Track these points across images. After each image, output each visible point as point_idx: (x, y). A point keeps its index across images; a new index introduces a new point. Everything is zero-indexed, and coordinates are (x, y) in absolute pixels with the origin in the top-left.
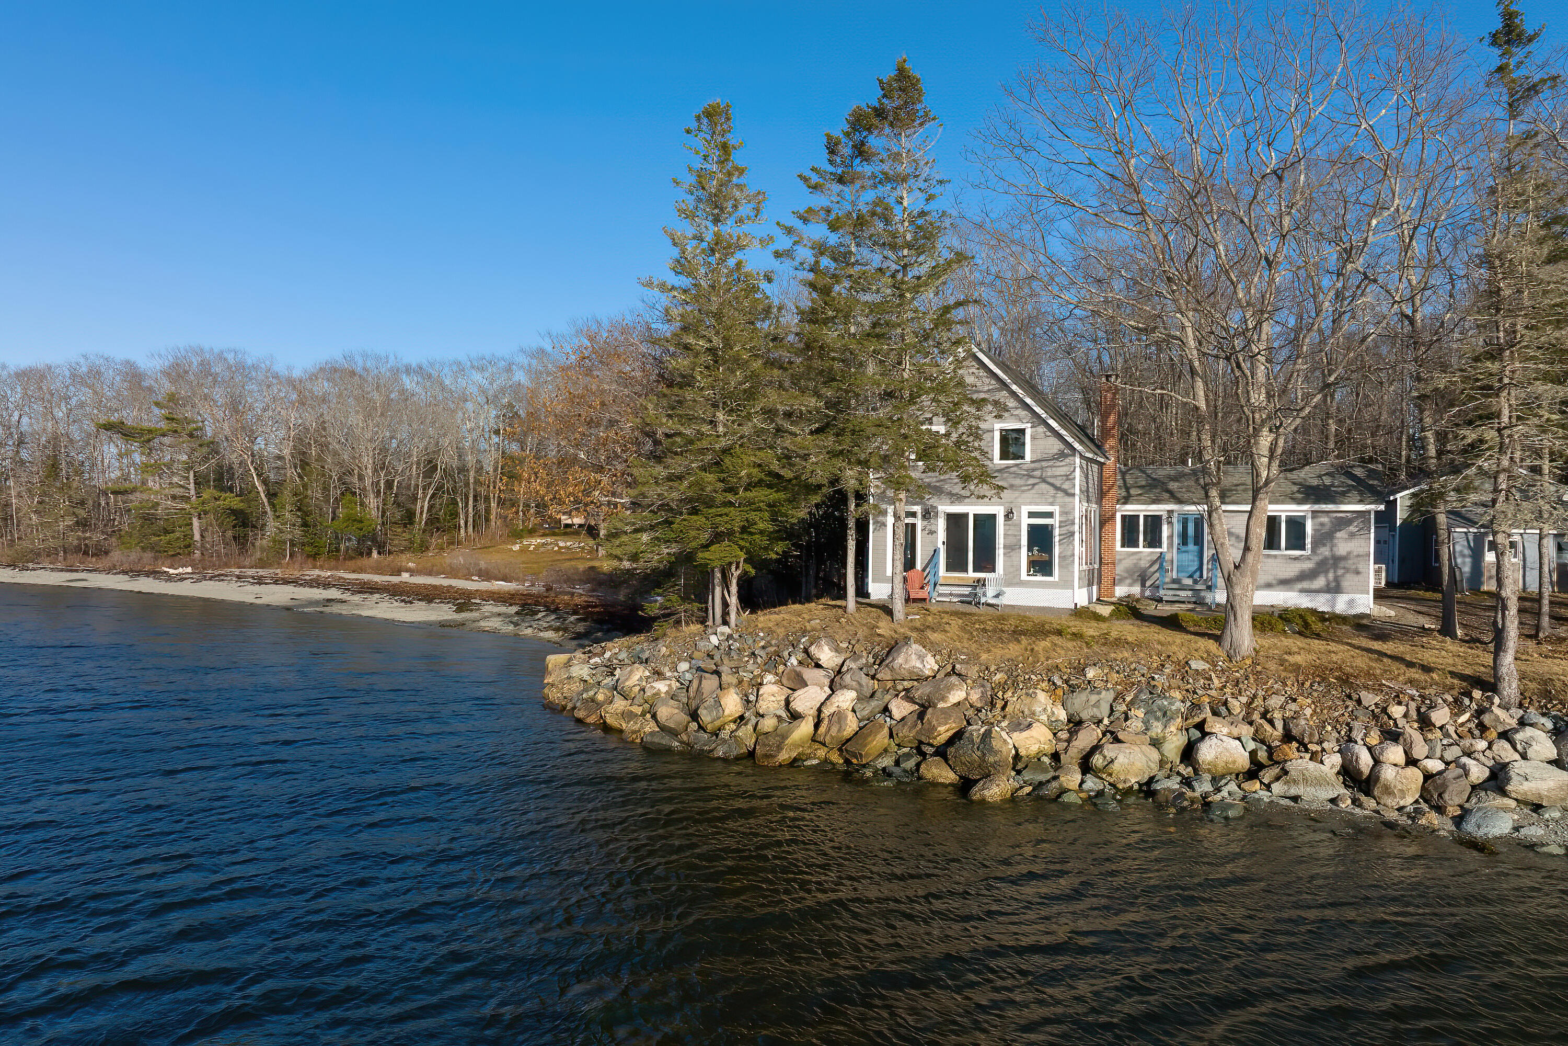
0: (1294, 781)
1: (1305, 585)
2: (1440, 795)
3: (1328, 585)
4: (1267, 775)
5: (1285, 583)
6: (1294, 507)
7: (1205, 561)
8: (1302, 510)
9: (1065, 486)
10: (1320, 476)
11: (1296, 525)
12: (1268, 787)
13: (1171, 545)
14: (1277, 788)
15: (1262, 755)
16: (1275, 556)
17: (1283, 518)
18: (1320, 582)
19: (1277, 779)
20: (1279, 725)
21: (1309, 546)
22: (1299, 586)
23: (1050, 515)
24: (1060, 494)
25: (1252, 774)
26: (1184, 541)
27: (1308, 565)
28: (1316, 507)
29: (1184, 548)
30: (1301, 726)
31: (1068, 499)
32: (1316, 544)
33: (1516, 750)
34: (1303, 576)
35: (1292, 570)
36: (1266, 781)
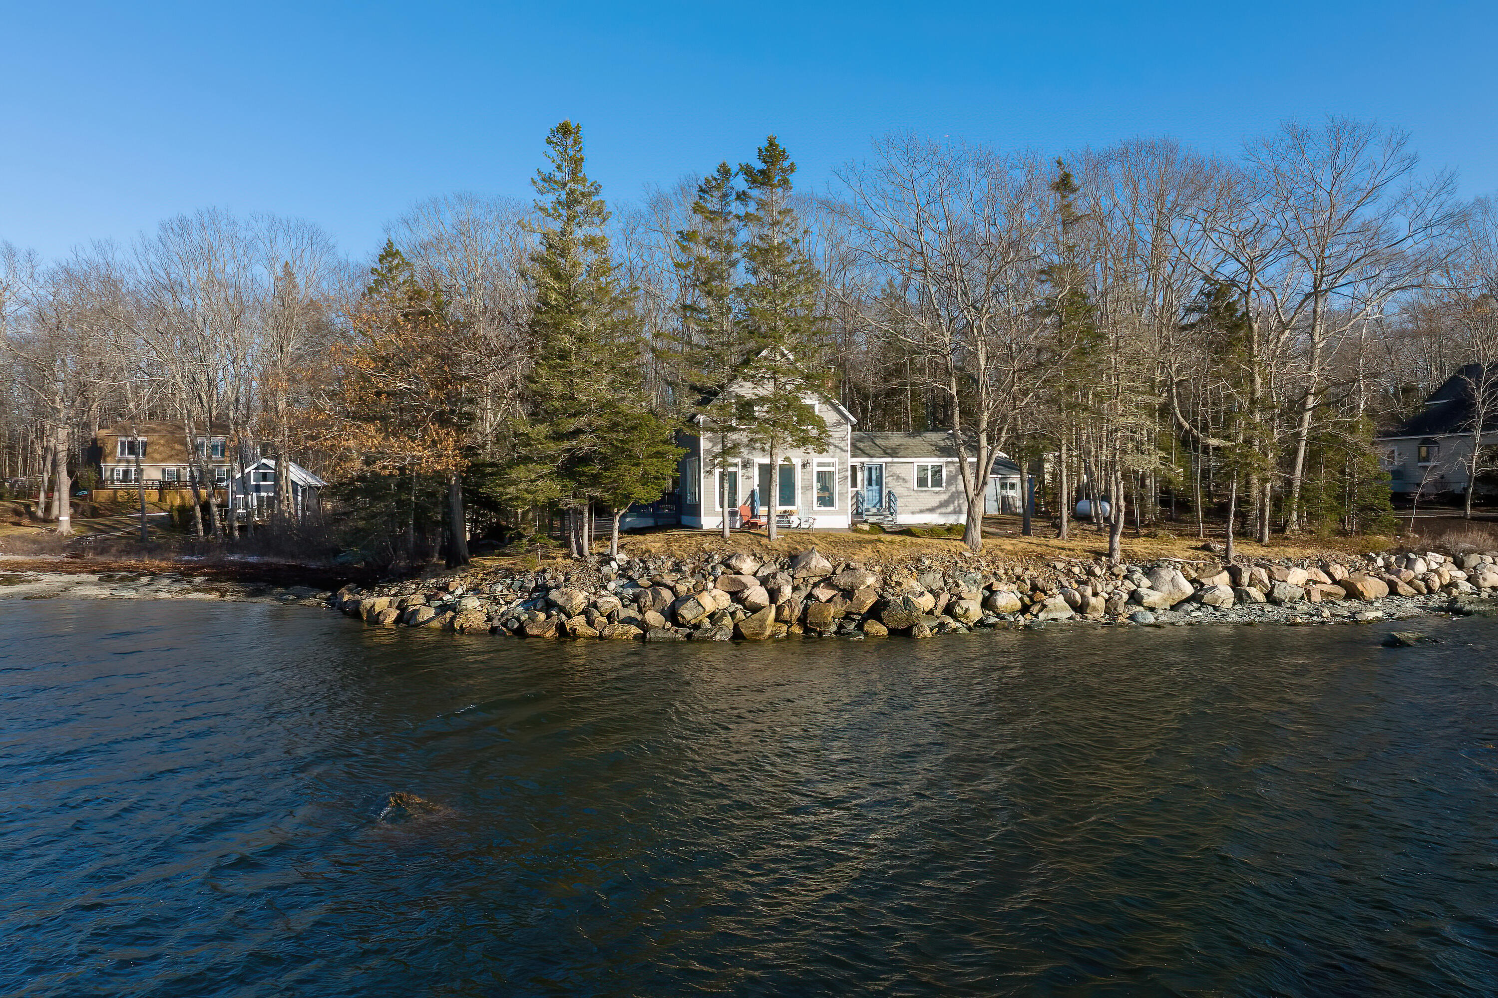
0: (1051, 610)
1: (943, 510)
2: (1115, 609)
3: (955, 509)
4: (1035, 609)
5: (932, 510)
6: (936, 459)
7: (884, 496)
8: (942, 460)
9: (841, 445)
10: (943, 440)
11: (937, 471)
12: (1036, 616)
13: (863, 486)
14: (1042, 616)
15: (1027, 600)
16: (926, 491)
17: (929, 468)
18: (951, 508)
19: (1040, 611)
20: (1028, 582)
21: (944, 484)
22: (939, 511)
23: (834, 465)
24: (838, 451)
25: (1025, 610)
26: (870, 484)
27: (944, 497)
28: (949, 460)
29: (870, 488)
30: (1040, 582)
31: (844, 454)
32: (949, 483)
33: (1134, 583)
34: (943, 504)
35: (935, 501)
36: (1034, 613)
